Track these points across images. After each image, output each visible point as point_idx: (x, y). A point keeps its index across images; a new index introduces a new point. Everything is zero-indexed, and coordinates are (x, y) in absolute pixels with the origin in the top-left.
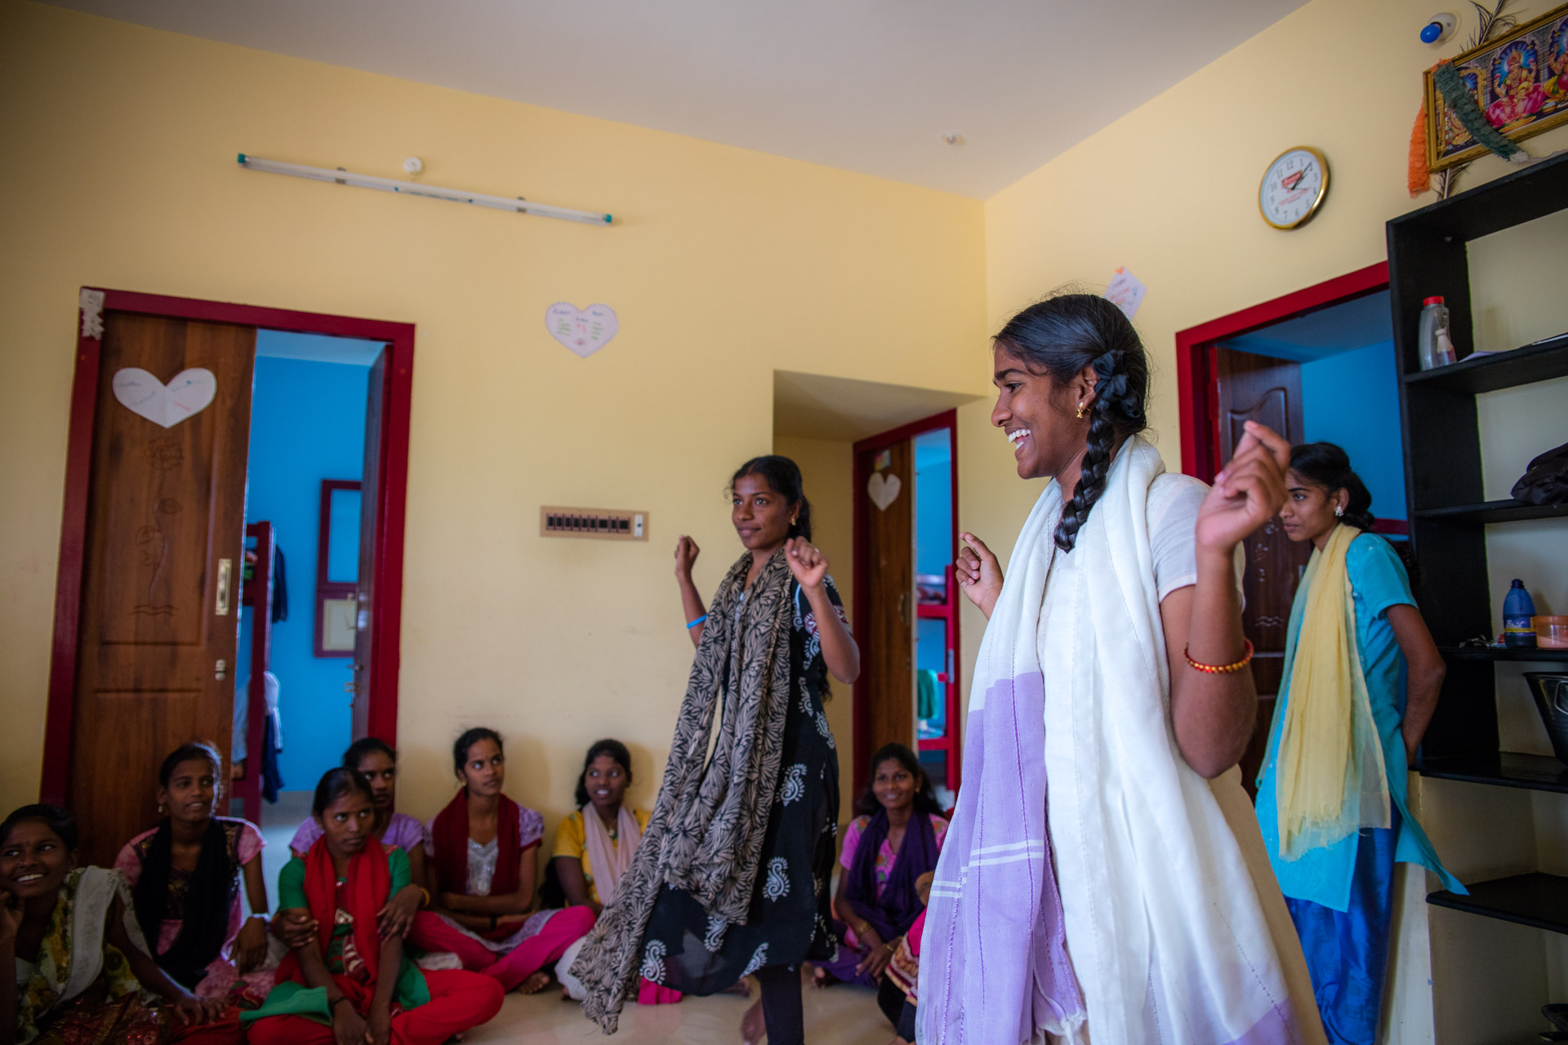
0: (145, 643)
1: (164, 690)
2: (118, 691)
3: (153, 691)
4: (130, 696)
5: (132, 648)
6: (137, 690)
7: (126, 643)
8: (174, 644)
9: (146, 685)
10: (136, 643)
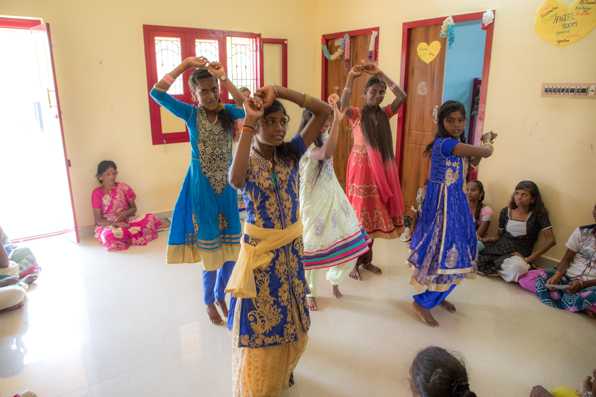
0: (418, 130)
1: (421, 145)
2: (412, 143)
3: (419, 145)
4: (414, 145)
5: (415, 132)
6: (416, 144)
7: (414, 130)
8: (424, 131)
9: (418, 143)
10: (416, 130)
